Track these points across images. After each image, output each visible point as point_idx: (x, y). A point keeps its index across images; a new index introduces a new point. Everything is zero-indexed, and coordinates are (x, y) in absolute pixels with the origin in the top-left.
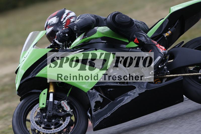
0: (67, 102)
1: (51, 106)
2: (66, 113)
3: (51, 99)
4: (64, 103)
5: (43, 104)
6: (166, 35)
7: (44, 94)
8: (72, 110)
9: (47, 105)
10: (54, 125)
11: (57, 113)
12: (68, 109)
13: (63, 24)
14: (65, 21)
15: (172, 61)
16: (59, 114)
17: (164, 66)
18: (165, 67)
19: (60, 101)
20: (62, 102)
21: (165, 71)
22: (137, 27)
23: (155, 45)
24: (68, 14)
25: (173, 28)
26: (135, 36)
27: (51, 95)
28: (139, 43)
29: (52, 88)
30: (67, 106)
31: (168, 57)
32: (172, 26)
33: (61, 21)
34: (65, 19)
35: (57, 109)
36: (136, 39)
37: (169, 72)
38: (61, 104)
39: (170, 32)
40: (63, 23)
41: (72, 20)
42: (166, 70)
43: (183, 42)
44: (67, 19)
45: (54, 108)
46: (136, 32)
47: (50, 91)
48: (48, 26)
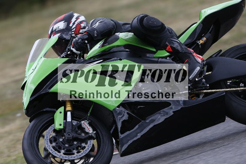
0: (88, 122)
1: (70, 128)
2: (87, 136)
3: (69, 119)
4: (85, 123)
5: (61, 125)
6: (201, 42)
7: (61, 113)
8: (95, 132)
9: (65, 126)
10: (75, 148)
11: (78, 135)
12: (90, 130)
13: (73, 30)
14: (74, 26)
15: (210, 73)
16: (80, 137)
17: (202, 79)
18: (204, 80)
19: (80, 122)
20: (83, 122)
21: (203, 84)
22: (170, 32)
23: (191, 53)
24: (77, 18)
25: (208, 35)
26: (167, 43)
27: (69, 114)
28: (172, 51)
29: (69, 106)
30: (89, 127)
31: (205, 68)
32: (206, 32)
33: (70, 27)
34: (74, 24)
35: (77, 131)
36: (169, 47)
37: (208, 85)
38: (81, 125)
39: (205, 39)
40: (72, 28)
41: (82, 25)
42: (205, 83)
43: (221, 51)
44: (77, 24)
45: (73, 130)
46: (168, 38)
47: (67, 110)
48: (54, 32)
